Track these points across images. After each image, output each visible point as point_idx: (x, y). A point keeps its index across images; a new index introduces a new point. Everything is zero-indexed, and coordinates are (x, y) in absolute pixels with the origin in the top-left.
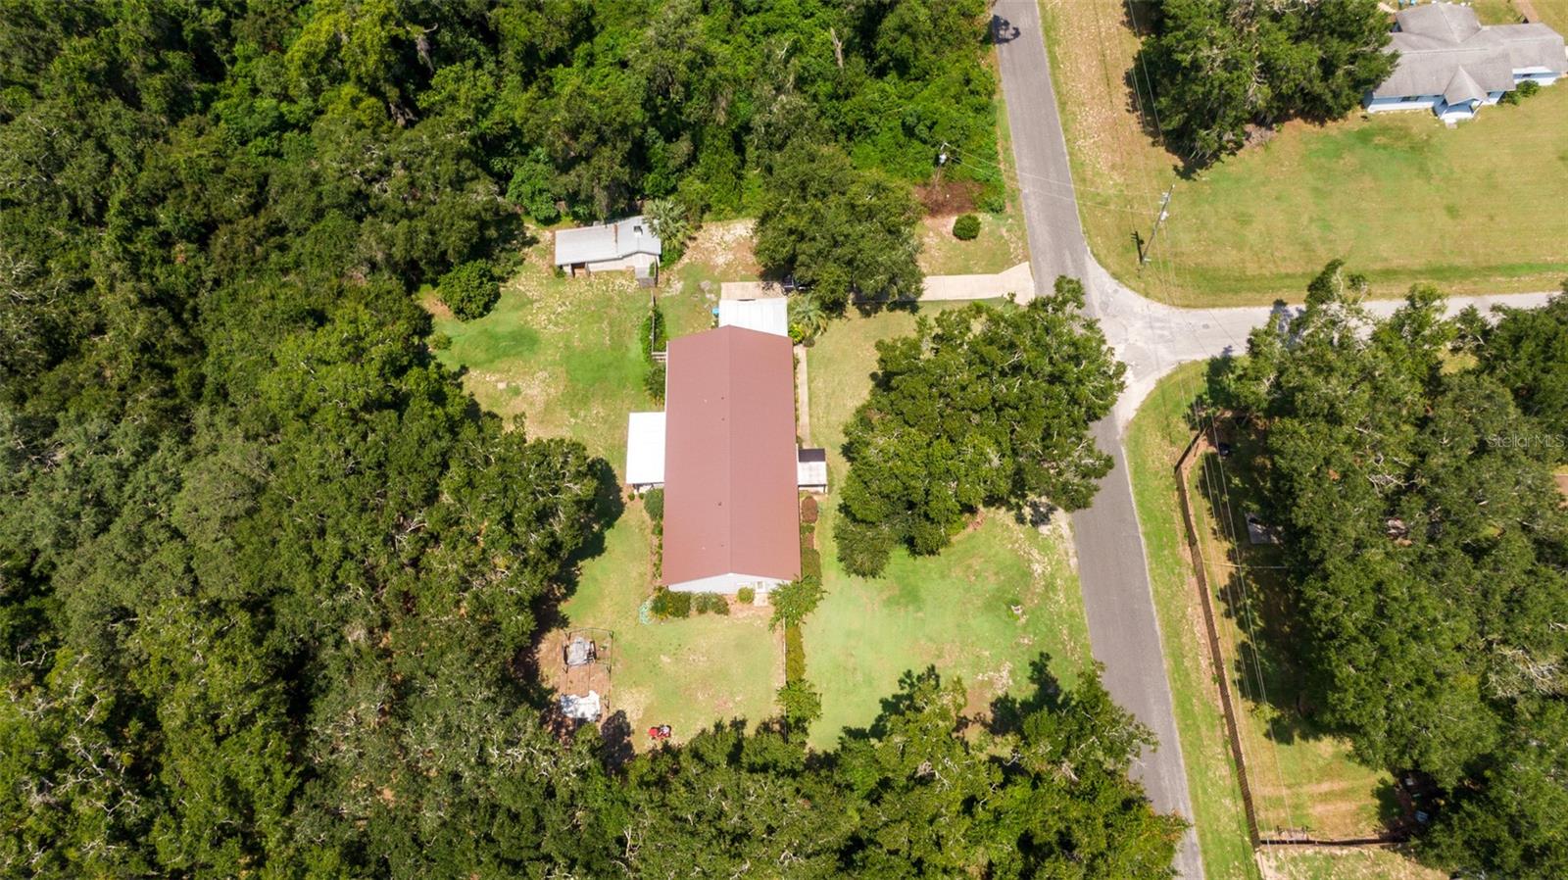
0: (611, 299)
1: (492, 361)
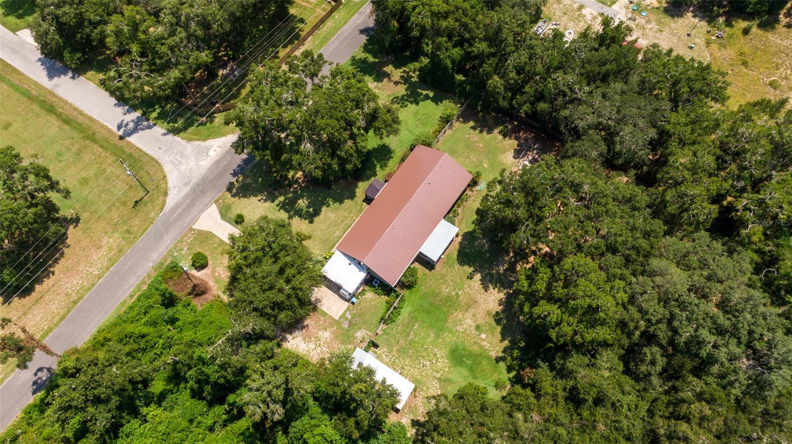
1: (481, 355)
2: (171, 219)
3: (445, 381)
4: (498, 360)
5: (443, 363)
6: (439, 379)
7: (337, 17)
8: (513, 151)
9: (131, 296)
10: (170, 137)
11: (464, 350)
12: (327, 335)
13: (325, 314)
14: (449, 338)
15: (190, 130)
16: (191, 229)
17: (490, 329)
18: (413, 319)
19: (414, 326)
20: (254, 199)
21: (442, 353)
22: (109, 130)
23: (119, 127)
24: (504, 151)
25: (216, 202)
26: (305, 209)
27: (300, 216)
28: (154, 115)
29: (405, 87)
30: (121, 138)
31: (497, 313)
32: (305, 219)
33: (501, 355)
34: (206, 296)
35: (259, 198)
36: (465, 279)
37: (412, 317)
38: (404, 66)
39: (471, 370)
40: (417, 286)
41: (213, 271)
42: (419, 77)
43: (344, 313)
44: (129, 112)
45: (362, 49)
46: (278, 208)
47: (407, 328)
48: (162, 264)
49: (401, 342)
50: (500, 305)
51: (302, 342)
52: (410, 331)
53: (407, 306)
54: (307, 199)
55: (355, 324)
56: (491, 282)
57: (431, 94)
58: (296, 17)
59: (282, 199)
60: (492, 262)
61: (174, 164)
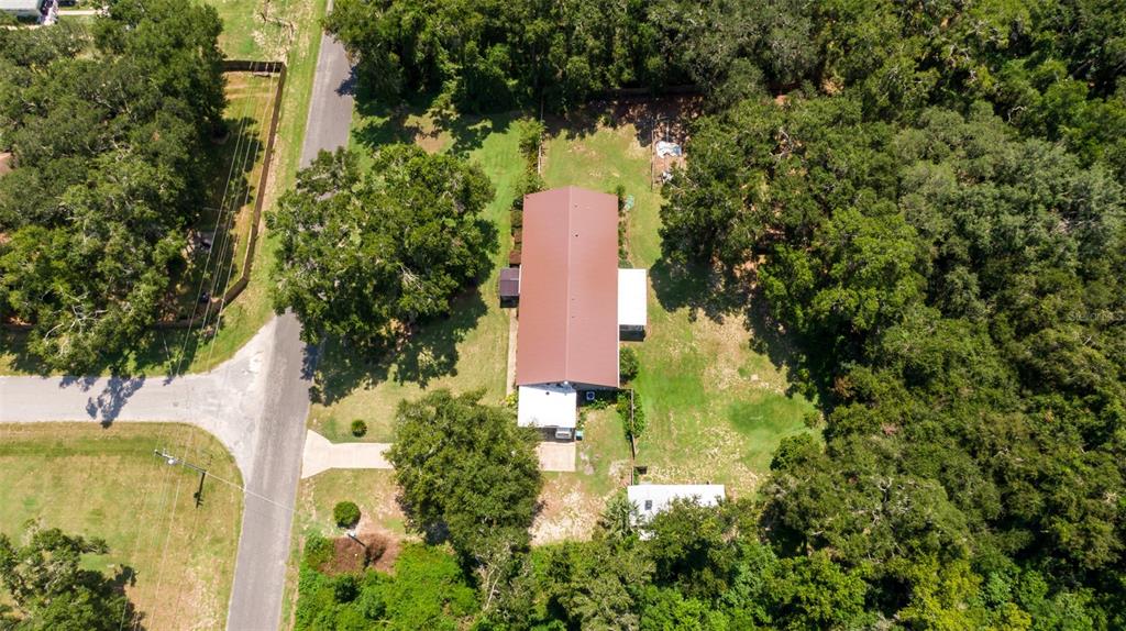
0: (672, 459)
1: (766, 401)
2: (265, 486)
3: (749, 458)
4: (789, 394)
5: (733, 439)
6: (741, 459)
7: (292, 90)
8: (635, 139)
9: (286, 620)
10: (177, 380)
11: (745, 407)
12: (575, 497)
13: (555, 474)
14: (718, 406)
15: (199, 354)
16: (302, 483)
17: (757, 365)
18: (662, 412)
19: (668, 418)
20: (357, 392)
21: (723, 428)
22: (80, 425)
23: (92, 411)
24: (626, 145)
25: (309, 426)
26: (435, 363)
27: (435, 375)
28: (131, 365)
29: (449, 132)
30: (106, 424)
31: (751, 340)
32: (444, 374)
33: (788, 386)
34: (388, 551)
35: (364, 385)
36: (688, 324)
37: (660, 410)
38: (429, 107)
39: (769, 425)
40: (639, 369)
41: (374, 516)
42: (458, 110)
43: (578, 457)
44: (89, 383)
45: (357, 114)
46: (398, 383)
47: (662, 426)
48: (297, 551)
49: (668, 447)
50: (748, 330)
51: (552, 526)
52: (669, 427)
53: (645, 400)
54: (428, 348)
55: (600, 462)
56: (719, 309)
57: (489, 124)
58: (235, 121)
59: (394, 368)
60: (704, 284)
61: (210, 412)
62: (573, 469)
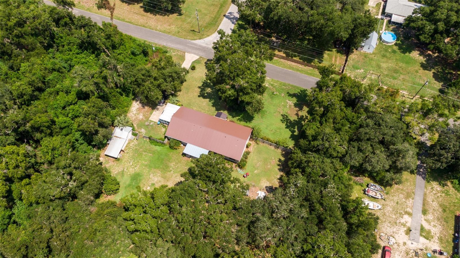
2: (188, 44)
12: (141, 117)
13: (151, 114)
16: (184, 52)
19: (150, 153)
20: (206, 71)
21: (137, 169)
23: (230, 13)
24: (269, 180)
25: (201, 57)
26: (205, 92)
27: (201, 91)
29: (296, 119)
30: (225, 15)
32: (200, 94)
36: (181, 173)
37: (155, 152)
38: (310, 116)
43: (152, 121)
44: (238, 13)
47: (149, 150)
49: (141, 149)
51: (136, 108)
52: (147, 152)
53: (160, 148)
55: (148, 128)
57: (296, 134)
59: (209, 81)
62: (150, 119)
